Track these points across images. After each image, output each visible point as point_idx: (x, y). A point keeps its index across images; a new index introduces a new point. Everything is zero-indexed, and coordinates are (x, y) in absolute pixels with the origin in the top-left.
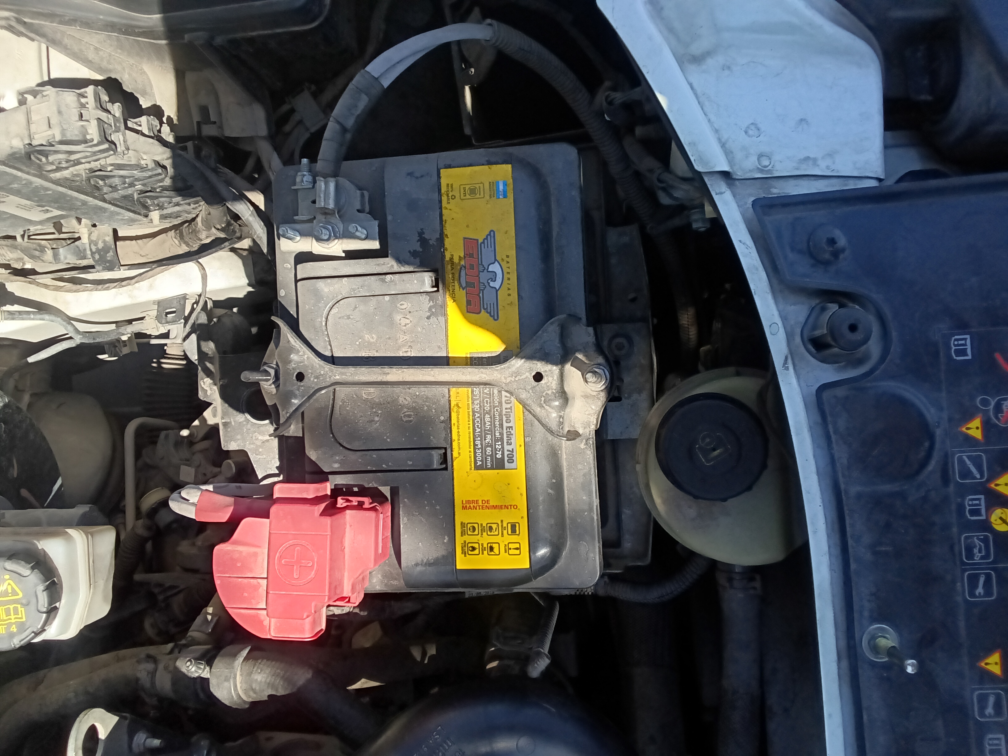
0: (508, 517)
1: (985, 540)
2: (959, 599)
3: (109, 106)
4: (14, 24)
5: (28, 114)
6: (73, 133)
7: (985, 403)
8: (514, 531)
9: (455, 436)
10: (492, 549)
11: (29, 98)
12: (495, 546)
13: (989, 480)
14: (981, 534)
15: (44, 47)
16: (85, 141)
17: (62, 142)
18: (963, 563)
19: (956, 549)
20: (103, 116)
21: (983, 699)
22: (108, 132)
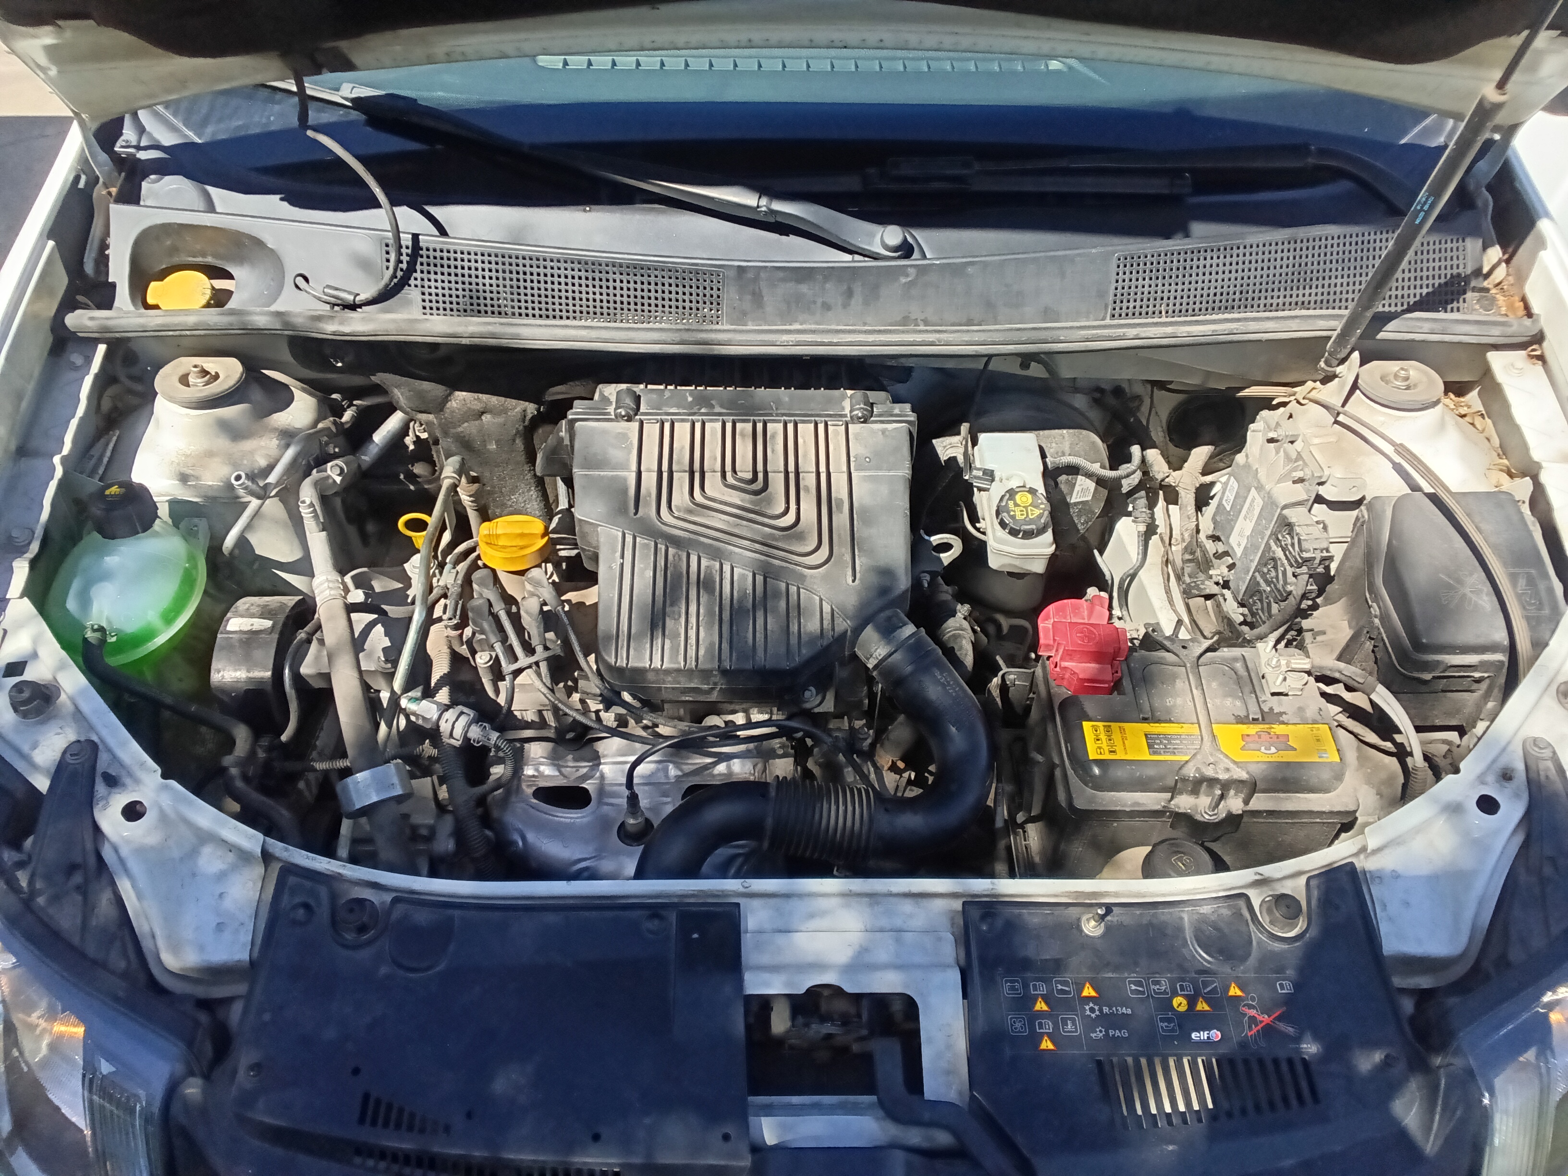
0: (1119, 748)
1: (1165, 992)
2: (1126, 975)
3: (1322, 566)
4: (1361, 520)
5: (1312, 525)
6: (1305, 545)
7: (1253, 999)
8: (1111, 752)
9: (1163, 725)
10: (1098, 740)
11: (1322, 525)
12: (1100, 742)
13: (1203, 997)
14: (1168, 990)
15: (1349, 540)
16: (1301, 551)
17: (1299, 540)
18: (1149, 978)
19: (1157, 976)
20: (1317, 561)
21: (1065, 983)
22: (1308, 563)
